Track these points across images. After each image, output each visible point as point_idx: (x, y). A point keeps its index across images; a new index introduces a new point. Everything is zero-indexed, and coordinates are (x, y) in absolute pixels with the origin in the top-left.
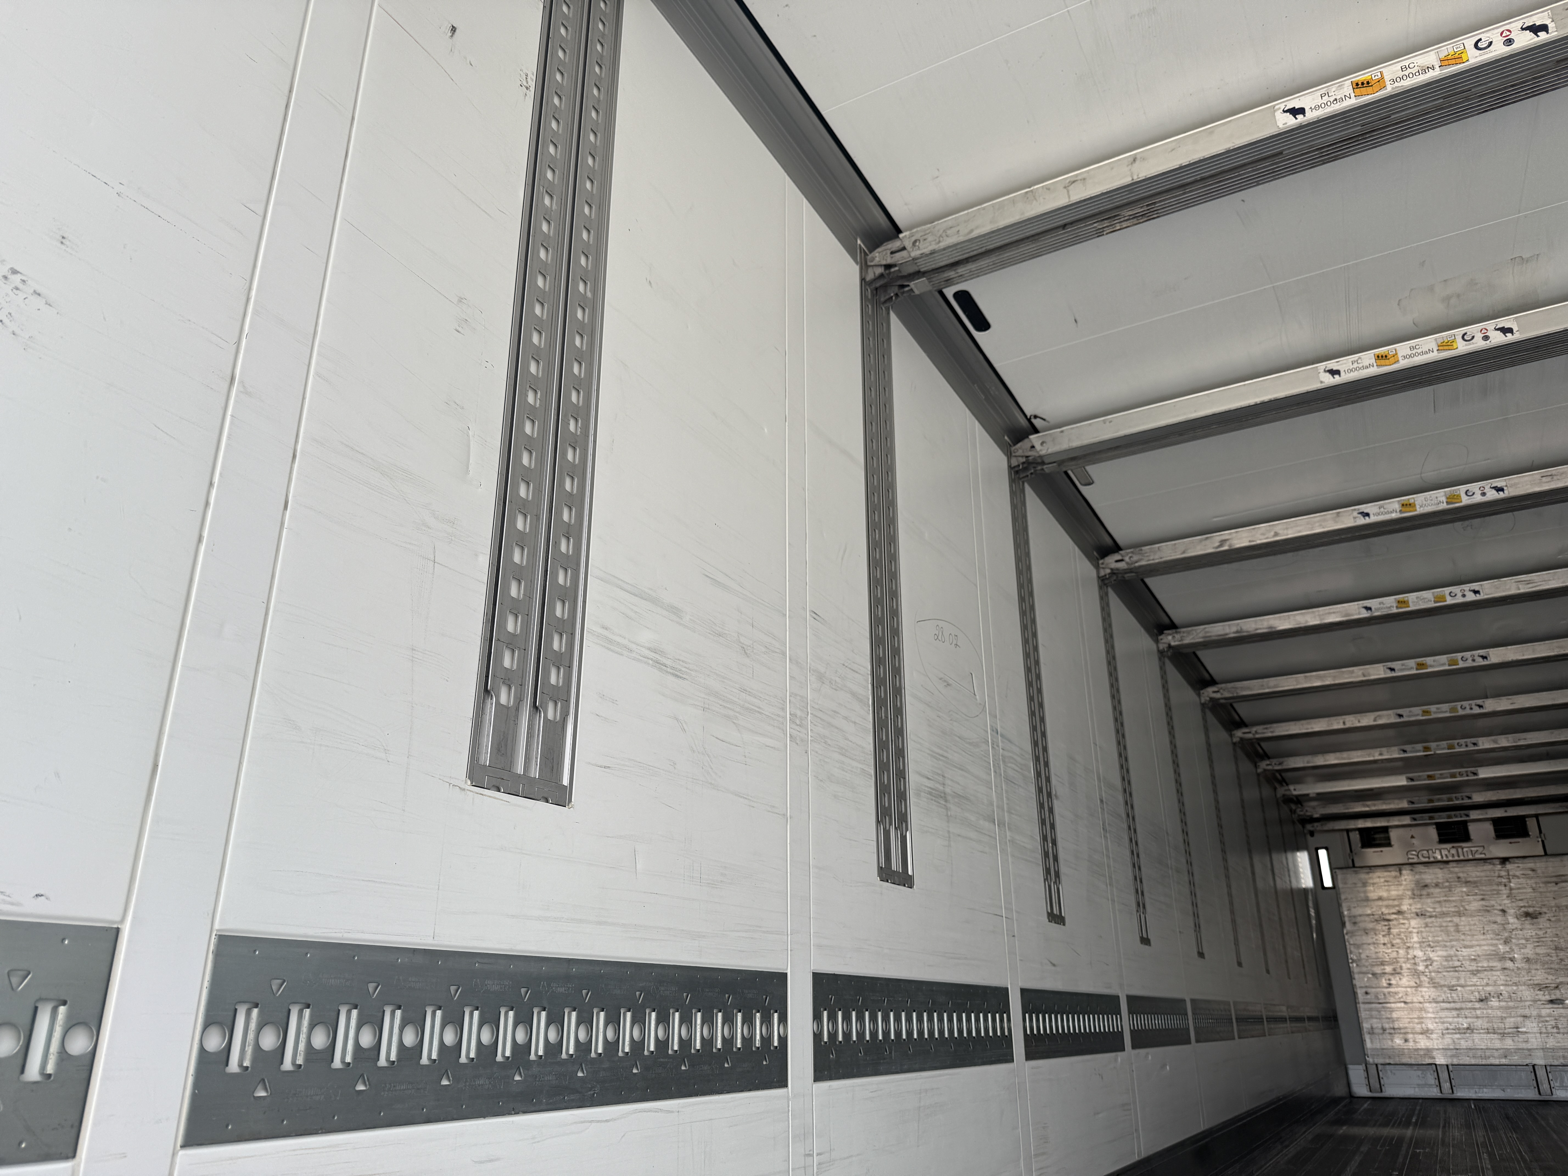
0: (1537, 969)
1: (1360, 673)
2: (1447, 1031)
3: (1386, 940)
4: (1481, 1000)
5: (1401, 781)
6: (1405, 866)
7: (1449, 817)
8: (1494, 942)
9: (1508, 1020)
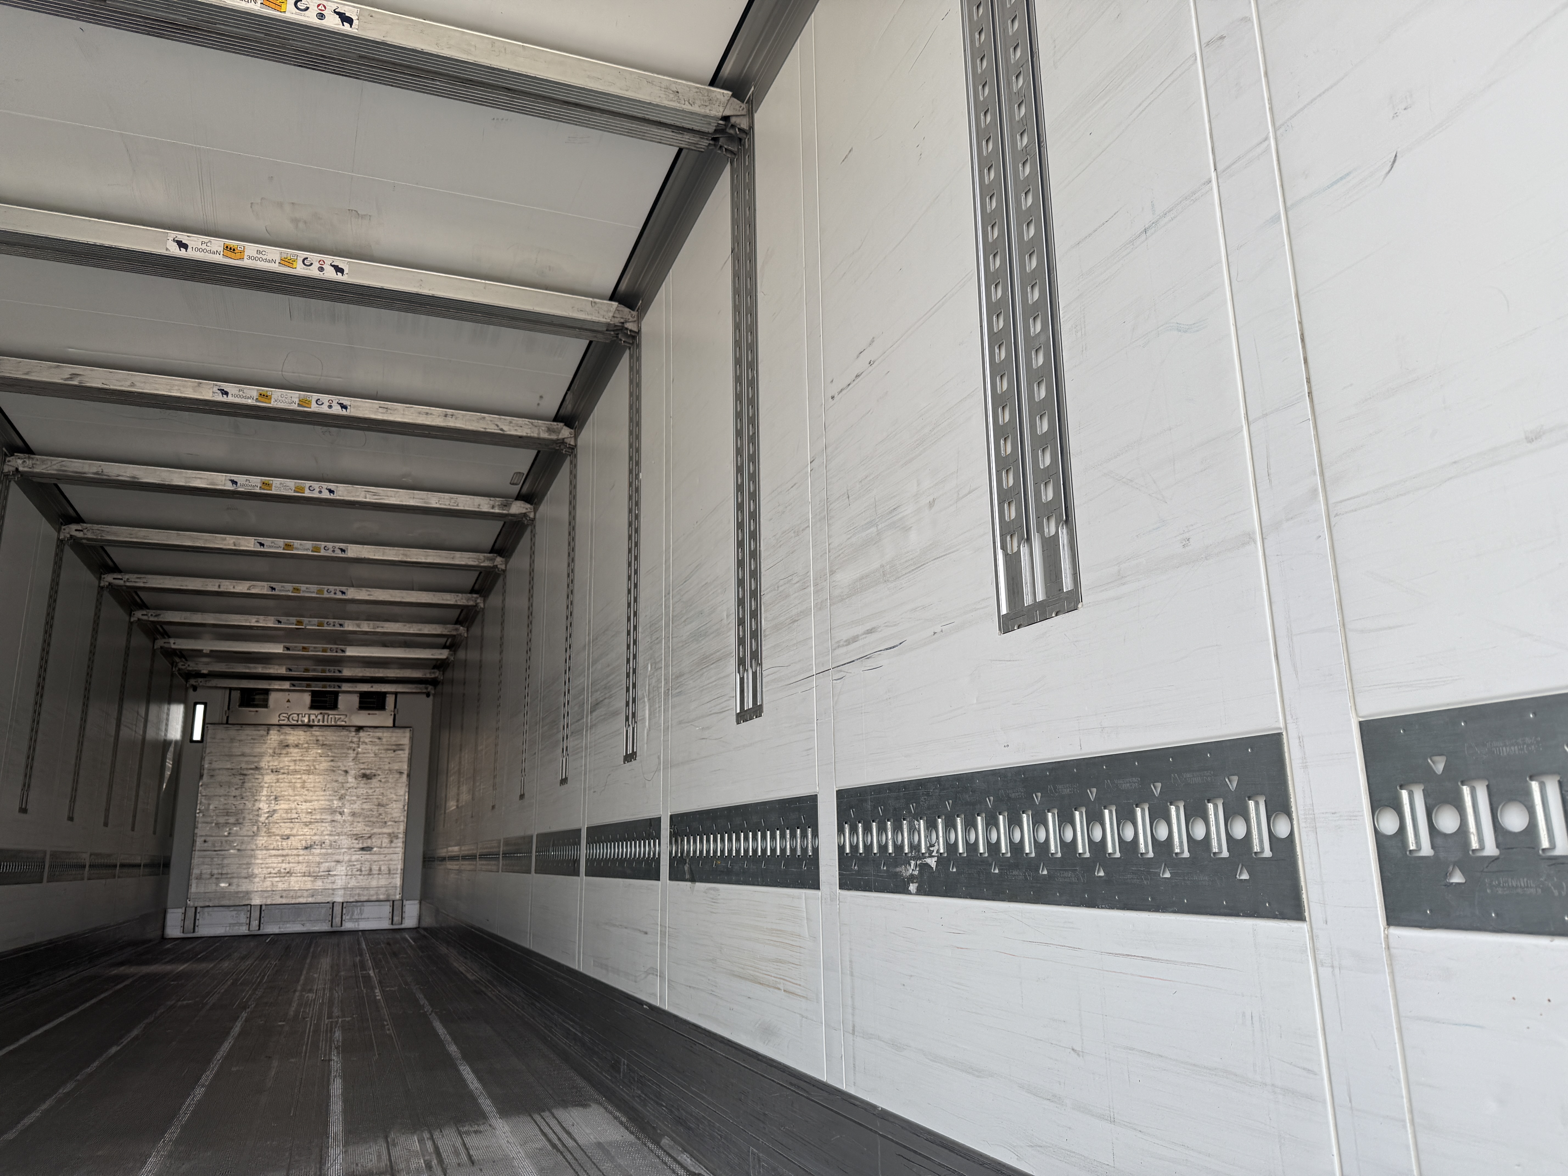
0: (359, 822)
1: (232, 541)
2: (269, 875)
3: (237, 793)
4: (306, 848)
5: (278, 649)
6: (273, 727)
7: (324, 687)
8: (331, 798)
9: (324, 865)
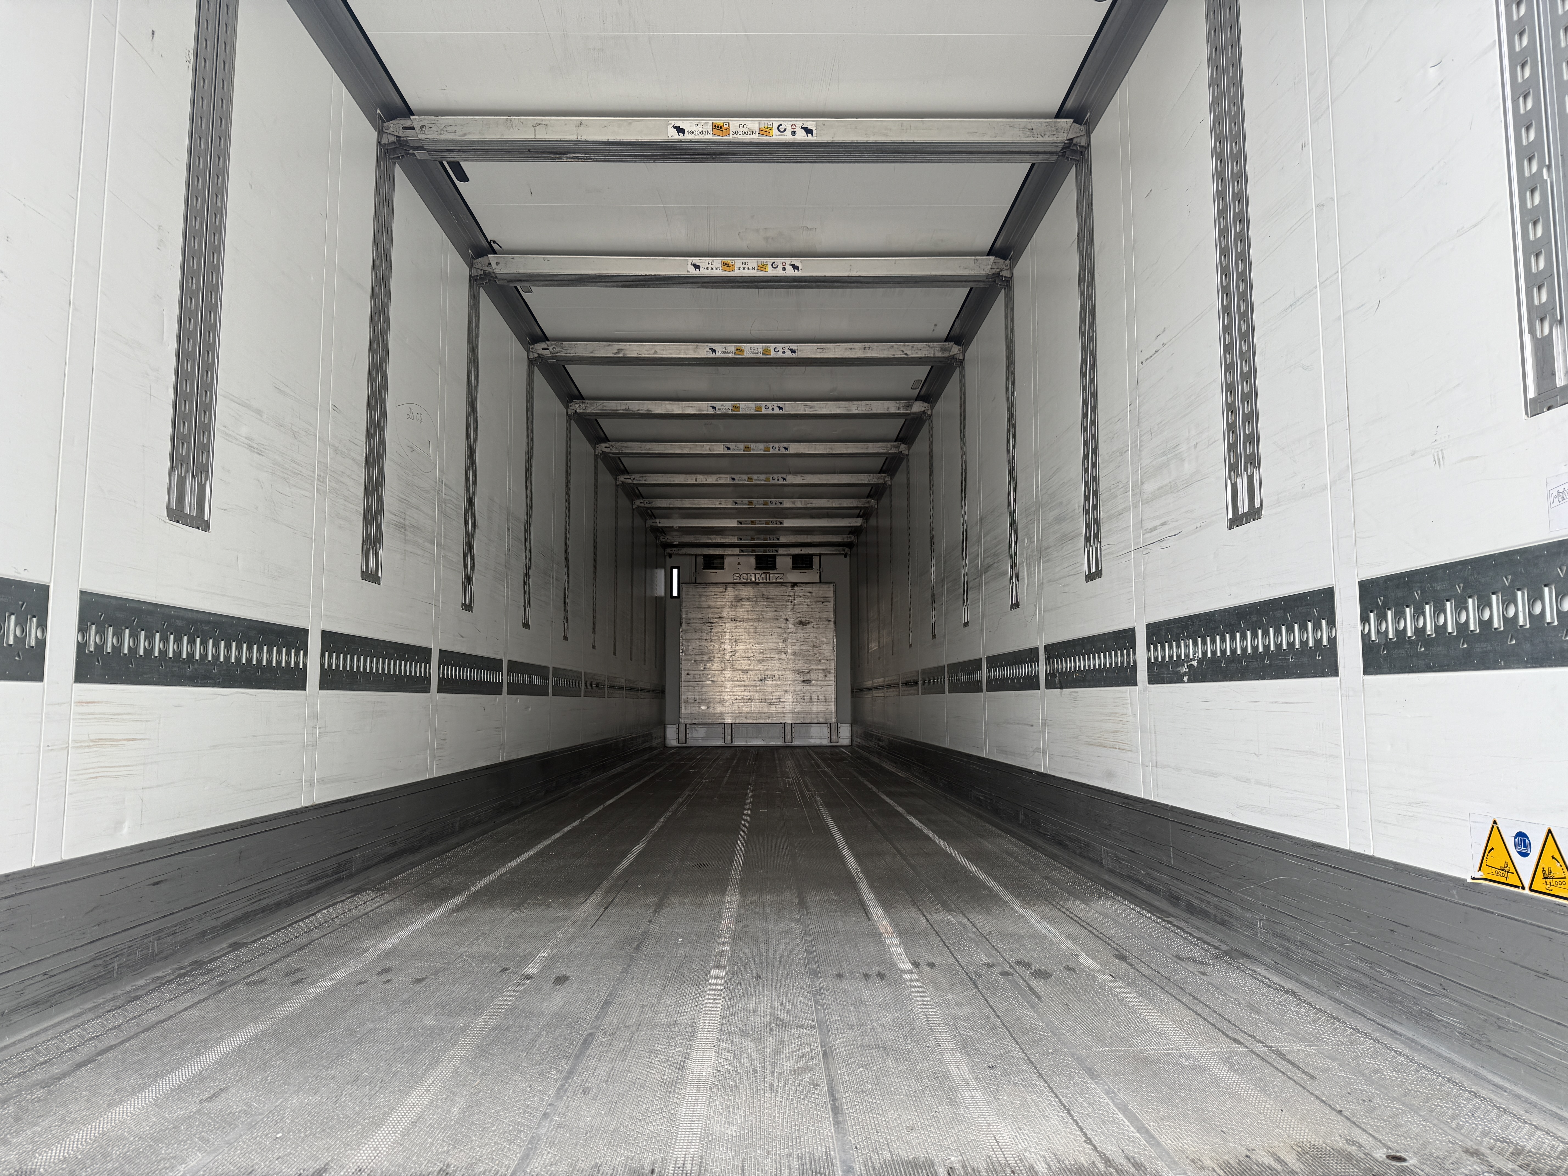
0: (799, 660)
1: (708, 448)
2: (736, 701)
4: (761, 680)
5: (733, 523)
6: (730, 585)
7: (765, 551)
8: (777, 641)
9: (775, 694)
